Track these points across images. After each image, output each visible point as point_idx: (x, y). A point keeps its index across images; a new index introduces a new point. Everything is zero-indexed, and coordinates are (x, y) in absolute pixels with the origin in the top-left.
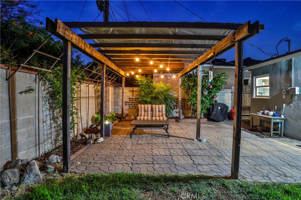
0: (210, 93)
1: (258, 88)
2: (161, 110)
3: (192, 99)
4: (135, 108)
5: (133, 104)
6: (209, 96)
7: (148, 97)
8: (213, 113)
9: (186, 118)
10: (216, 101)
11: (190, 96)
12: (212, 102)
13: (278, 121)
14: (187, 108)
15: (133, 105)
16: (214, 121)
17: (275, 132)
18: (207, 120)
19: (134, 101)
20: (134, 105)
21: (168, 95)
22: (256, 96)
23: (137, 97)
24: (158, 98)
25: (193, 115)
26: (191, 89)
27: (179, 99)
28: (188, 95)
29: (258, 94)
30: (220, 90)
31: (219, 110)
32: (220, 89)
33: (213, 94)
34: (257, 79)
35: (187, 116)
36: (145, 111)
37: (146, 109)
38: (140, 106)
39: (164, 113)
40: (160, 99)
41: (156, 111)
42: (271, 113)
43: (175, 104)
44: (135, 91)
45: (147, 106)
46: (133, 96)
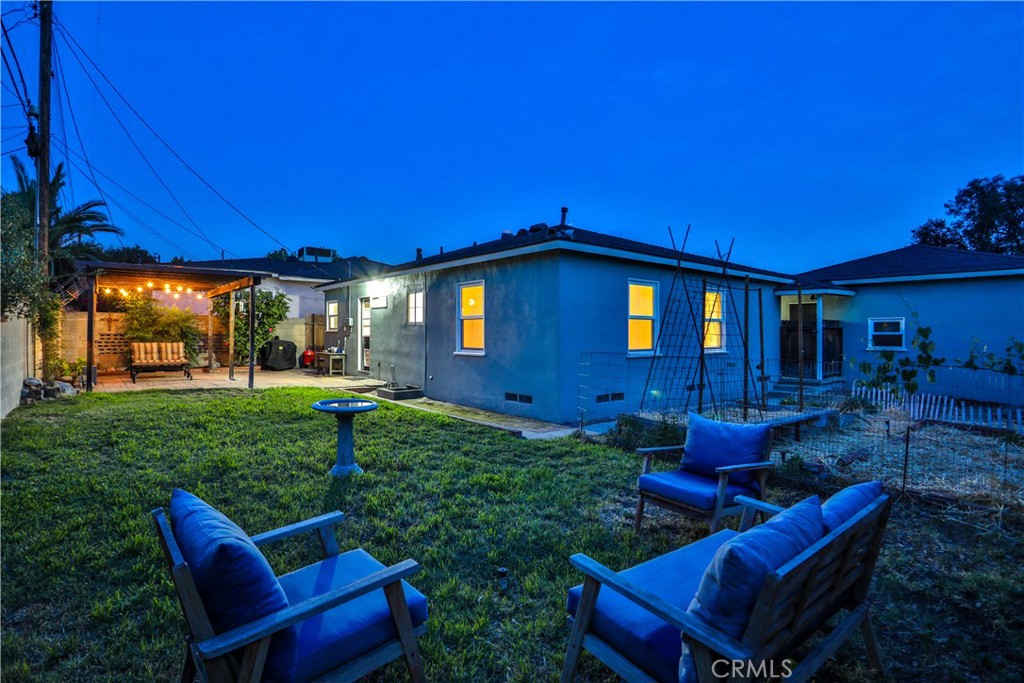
1: (330, 318)
2: (175, 350)
4: (114, 353)
5: (109, 346)
6: (261, 329)
7: (148, 331)
8: (271, 357)
9: (222, 366)
10: (275, 338)
12: (268, 338)
13: (338, 357)
14: (223, 350)
16: (273, 369)
17: (336, 371)
18: (262, 369)
19: (112, 340)
20: (113, 348)
21: (188, 327)
23: (122, 331)
24: (167, 332)
25: (236, 362)
27: (210, 335)
29: (330, 327)
30: (281, 319)
31: (280, 352)
33: (267, 326)
34: (330, 305)
35: (225, 363)
36: (146, 353)
37: (149, 350)
38: (135, 344)
39: (182, 355)
40: (173, 333)
41: (167, 353)
42: (335, 349)
43: (202, 344)
44: (116, 320)
45: (148, 345)
46: (110, 330)
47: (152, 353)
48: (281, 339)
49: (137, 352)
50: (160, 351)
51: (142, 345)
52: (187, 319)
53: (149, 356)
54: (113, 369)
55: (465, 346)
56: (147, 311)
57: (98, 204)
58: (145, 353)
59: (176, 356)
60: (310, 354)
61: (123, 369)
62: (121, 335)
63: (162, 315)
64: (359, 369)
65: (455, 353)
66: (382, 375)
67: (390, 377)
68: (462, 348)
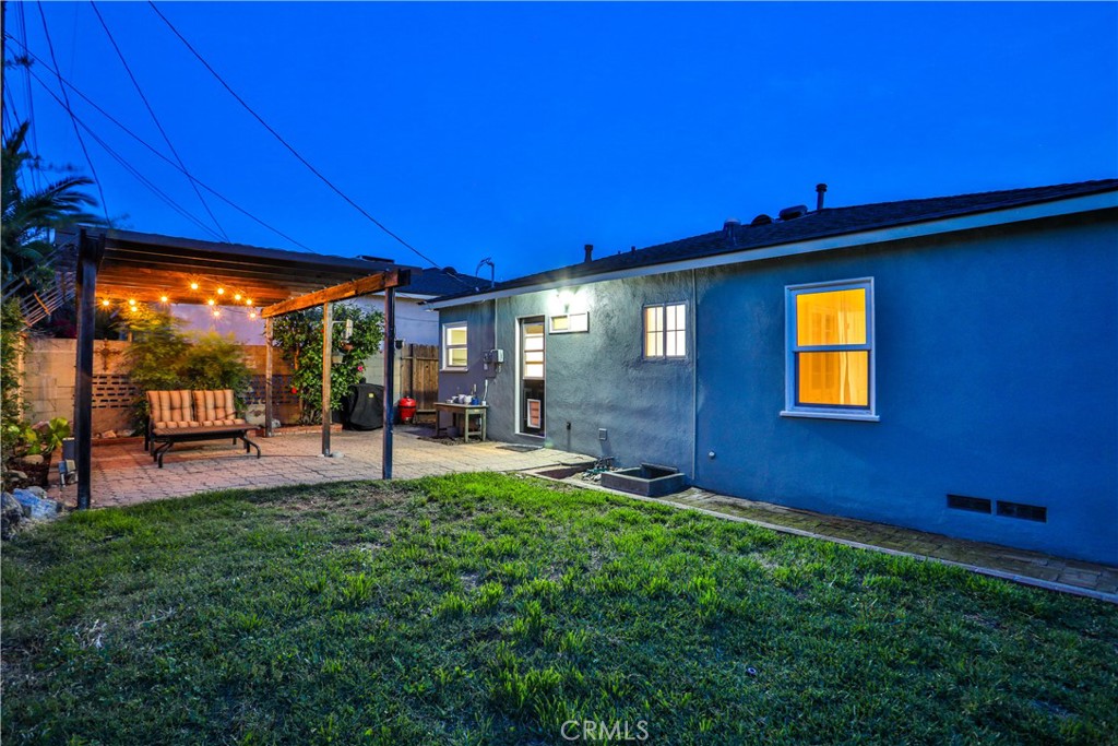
0: (348, 358)
1: (451, 350)
2: (220, 403)
3: (302, 375)
4: (112, 407)
5: (105, 395)
6: (345, 368)
7: (169, 370)
8: (357, 409)
9: (283, 425)
10: (363, 380)
11: (296, 367)
12: (353, 381)
13: (477, 411)
14: (285, 399)
15: (106, 397)
16: (359, 428)
17: (473, 433)
18: (341, 426)
19: (110, 385)
20: (109, 398)
21: (232, 364)
22: (448, 366)
23: (124, 371)
24: (201, 373)
25: (306, 418)
26: (301, 349)
27: (268, 377)
28: (289, 365)
29: (451, 364)
30: (371, 351)
31: (370, 402)
32: (372, 349)
33: (354, 363)
34: (449, 330)
35: (287, 422)
36: (172, 408)
37: (177, 403)
38: (153, 394)
39: (231, 410)
40: (210, 374)
41: (206, 408)
42: (469, 399)
43: (251, 390)
44: (118, 353)
45: (175, 394)
46: (105, 369)
47: (181, 408)
48: (367, 382)
49: (156, 406)
50: (194, 406)
51: (164, 394)
52: (230, 351)
53: (177, 414)
54: (112, 434)
55: (801, 401)
56: (163, 336)
57: (82, 181)
58: (170, 410)
59: (221, 414)
60: (409, 404)
61: (128, 433)
62: (123, 376)
63: (191, 345)
64: (517, 431)
65: (782, 413)
66: (575, 443)
67: (597, 447)
68: (797, 403)
